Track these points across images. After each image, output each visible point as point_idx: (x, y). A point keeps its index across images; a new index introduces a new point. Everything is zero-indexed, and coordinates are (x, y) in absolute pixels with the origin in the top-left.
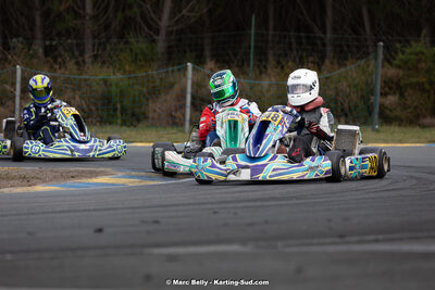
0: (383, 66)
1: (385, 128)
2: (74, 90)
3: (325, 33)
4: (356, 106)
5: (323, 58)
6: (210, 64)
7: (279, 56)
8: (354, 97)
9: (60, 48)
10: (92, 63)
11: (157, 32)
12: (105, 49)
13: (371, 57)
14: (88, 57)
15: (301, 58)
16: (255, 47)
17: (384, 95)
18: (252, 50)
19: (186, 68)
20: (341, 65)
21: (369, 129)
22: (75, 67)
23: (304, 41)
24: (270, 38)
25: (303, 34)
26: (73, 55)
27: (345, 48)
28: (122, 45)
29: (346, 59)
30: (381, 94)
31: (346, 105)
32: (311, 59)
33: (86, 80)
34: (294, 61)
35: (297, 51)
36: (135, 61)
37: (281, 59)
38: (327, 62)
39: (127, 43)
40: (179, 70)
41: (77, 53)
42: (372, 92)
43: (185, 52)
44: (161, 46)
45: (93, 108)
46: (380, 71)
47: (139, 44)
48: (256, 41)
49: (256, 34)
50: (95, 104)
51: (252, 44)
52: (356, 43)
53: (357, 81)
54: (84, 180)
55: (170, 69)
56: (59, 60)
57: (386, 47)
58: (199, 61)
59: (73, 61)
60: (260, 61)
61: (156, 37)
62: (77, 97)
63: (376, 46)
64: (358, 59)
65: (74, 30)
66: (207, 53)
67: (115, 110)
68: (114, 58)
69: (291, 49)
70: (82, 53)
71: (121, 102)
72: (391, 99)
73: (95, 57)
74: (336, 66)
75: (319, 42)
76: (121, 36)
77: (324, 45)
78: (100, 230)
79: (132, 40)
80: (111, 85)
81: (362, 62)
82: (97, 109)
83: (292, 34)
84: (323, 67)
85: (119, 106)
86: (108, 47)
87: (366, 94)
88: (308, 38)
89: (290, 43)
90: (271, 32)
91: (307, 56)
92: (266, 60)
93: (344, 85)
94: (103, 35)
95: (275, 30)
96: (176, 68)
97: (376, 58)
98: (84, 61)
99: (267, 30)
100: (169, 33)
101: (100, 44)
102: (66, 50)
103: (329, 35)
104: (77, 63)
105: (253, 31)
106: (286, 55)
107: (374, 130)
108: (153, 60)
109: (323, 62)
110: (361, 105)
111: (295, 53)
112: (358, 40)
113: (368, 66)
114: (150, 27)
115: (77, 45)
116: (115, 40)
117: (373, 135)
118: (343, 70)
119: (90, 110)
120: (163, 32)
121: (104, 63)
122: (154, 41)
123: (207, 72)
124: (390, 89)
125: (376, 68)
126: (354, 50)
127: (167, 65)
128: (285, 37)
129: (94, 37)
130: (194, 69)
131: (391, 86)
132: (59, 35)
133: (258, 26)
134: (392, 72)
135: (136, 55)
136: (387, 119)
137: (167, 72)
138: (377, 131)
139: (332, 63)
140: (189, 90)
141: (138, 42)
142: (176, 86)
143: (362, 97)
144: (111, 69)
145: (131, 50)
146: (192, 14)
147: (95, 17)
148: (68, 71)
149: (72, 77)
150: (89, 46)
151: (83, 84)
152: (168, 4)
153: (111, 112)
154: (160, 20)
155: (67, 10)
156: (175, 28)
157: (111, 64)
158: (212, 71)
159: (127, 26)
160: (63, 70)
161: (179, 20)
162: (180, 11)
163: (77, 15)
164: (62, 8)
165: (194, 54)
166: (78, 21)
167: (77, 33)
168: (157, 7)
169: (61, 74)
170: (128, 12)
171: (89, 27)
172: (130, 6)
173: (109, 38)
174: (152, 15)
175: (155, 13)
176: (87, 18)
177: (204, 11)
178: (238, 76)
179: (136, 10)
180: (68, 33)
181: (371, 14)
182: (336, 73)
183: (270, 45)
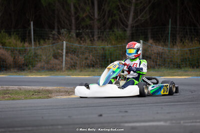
2: (89, 52)
6: (151, 41)
7: (182, 37)
9: (83, 34)
10: (98, 40)
11: (127, 26)
12: (103, 34)
14: (96, 38)
15: (192, 38)
18: (170, 35)
22: (90, 42)
23: (193, 30)
24: (178, 29)
25: (192, 28)
26: (89, 36)
28: (111, 32)
32: (196, 39)
33: (95, 48)
34: (189, 40)
36: (117, 39)
37: (183, 39)
39: (113, 31)
41: (91, 36)
43: (139, 35)
44: (128, 32)
45: (98, 60)
47: (119, 32)
48: (171, 31)
49: (171, 28)
50: (99, 59)
51: (170, 32)
56: (83, 39)
58: (146, 40)
59: (89, 39)
60: (173, 39)
61: (126, 29)
62: (91, 56)
65: (90, 25)
66: (149, 36)
68: (108, 38)
69: (187, 34)
70: (93, 36)
71: (110, 58)
73: (99, 38)
76: (111, 28)
78: (101, 115)
79: (115, 30)
80: (106, 50)
82: (100, 61)
83: (187, 27)
85: (109, 60)
86: (105, 33)
88: (195, 29)
89: (187, 32)
90: (178, 27)
91: (194, 38)
92: (176, 39)
94: (102, 28)
95: (180, 25)
98: (94, 40)
99: (176, 26)
100: (132, 27)
101: (101, 32)
102: (86, 35)
104: (91, 40)
105: (170, 26)
106: (185, 37)
108: (125, 39)
111: (189, 36)
114: (123, 24)
115: (91, 32)
116: (108, 30)
119: (97, 61)
120: (129, 27)
121: (103, 40)
122: (125, 31)
123: (149, 44)
128: (184, 29)
129: (99, 28)
130: (143, 43)
132: (83, 28)
133: (172, 24)
135: (118, 37)
141: (118, 31)
144: (106, 43)
145: (115, 35)
146: (142, 19)
147: (99, 20)
148: (87, 44)
149: (89, 46)
150: (96, 33)
151: (93, 50)
152: (132, 14)
153: (106, 62)
154: (128, 21)
155: (87, 17)
156: (135, 25)
157: (106, 41)
158: (151, 44)
159: (113, 24)
160: (84, 44)
161: (137, 21)
162: (137, 17)
163: (91, 19)
164: (84, 16)
165: (143, 36)
166: (92, 22)
167: (91, 27)
168: (127, 15)
169: (84, 45)
170: (114, 18)
171: (96, 24)
172: (115, 15)
173: (105, 29)
174: (125, 19)
175: (126, 18)
176: (95, 20)
177: (148, 17)
178: (163, 46)
179: (117, 17)
180: (87, 27)
183: (178, 32)
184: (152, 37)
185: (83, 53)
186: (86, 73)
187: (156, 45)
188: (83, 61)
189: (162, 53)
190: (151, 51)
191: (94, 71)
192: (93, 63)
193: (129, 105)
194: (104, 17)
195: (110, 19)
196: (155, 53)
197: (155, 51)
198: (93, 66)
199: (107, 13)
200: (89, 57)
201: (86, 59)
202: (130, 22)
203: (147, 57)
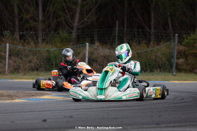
0: (178, 45)
1: (178, 74)
2: (33, 55)
3: (150, 29)
4: (165, 64)
5: (149, 41)
6: (97, 44)
7: (130, 40)
8: (164, 59)
9: (27, 36)
10: (42, 43)
11: (72, 28)
12: (48, 36)
13: (172, 41)
14: (40, 40)
15: (139, 41)
16: (118, 36)
17: (178, 58)
18: (117, 37)
19: (86, 45)
20: (158, 44)
21: (171, 74)
22: (34, 45)
23: (141, 33)
24: (125, 32)
25: (140, 30)
26: (33, 39)
27: (160, 37)
28: (56, 35)
29: (160, 42)
30: (177, 58)
31: (160, 63)
32: (144, 42)
33: (39, 51)
34: (136, 43)
35: (138, 38)
36: (62, 41)
37: (130, 41)
38: (152, 43)
39: (58, 33)
40: (83, 46)
41: (35, 38)
42: (172, 57)
43: (85, 38)
44: (74, 35)
46: (176, 47)
47: (64, 34)
48: (118, 33)
49: (119, 30)
50: (43, 62)
51: (117, 34)
52: (165, 34)
53: (165, 52)
54: (38, 97)
55: (78, 46)
56: (27, 41)
57: (179, 36)
58: (92, 42)
59: (33, 42)
60: (120, 42)
61: (72, 31)
62: (35, 59)
63: (174, 36)
64: (166, 42)
65: (34, 27)
66: (96, 38)
67: (52, 64)
68: (53, 41)
69: (134, 37)
70: (37, 38)
71: (55, 61)
72: (181, 61)
73: (43, 40)
74: (156, 45)
75: (147, 33)
76: (56, 30)
77: (150, 35)
78: (45, 121)
79: (61, 32)
80: (50, 53)
81: (168, 43)
82: (44, 64)
83: (135, 30)
84: (150, 45)
85: (54, 63)
86: (50, 35)
87: (169, 58)
88: (142, 32)
89: (134, 34)
90: (125, 29)
91: (142, 40)
93: (159, 54)
94: (47, 30)
95: (127, 28)
96: (81, 45)
97: (174, 41)
98: (38, 41)
99: (124, 28)
100: (78, 29)
101: (45, 34)
102: (30, 37)
103: (153, 31)
104: (35, 43)
105: (117, 29)
106: (132, 40)
107: (173, 75)
108: (70, 41)
109: (150, 43)
110: (167, 63)
111: (137, 39)
112: (166, 33)
113: (171, 45)
114: (69, 26)
115: (35, 34)
116: (53, 32)
117: (173, 77)
118: (159, 47)
119: (41, 65)
120: (75, 29)
121: (47, 43)
122: (71, 33)
123: (96, 47)
124: (181, 56)
125: (174, 45)
126: (164, 37)
127: (77, 44)
128: (132, 31)
129: (43, 31)
130: (89, 46)
131: (181, 54)
132: (27, 29)
133: (119, 26)
134: (181, 48)
135: (63, 39)
136: (179, 70)
137: (77, 47)
138: (175, 75)
139: (154, 44)
140: (87, 55)
141: (63, 33)
142: (81, 54)
143: (168, 59)
144: (51, 45)
145: (60, 37)
146: (88, 20)
147: (43, 22)
148: (31, 46)
149: (32, 49)
150: (40, 35)
151: (37, 52)
153: (51, 66)
154: (74, 22)
155: (31, 18)
156: (81, 27)
157: (51, 43)
158: (98, 46)
159: (58, 26)
160: (28, 46)
161: (82, 23)
162: (83, 19)
163: (35, 20)
164: (28, 17)
165: (90, 39)
166: (36, 23)
167: (35, 29)
168: (73, 17)
169: (27, 48)
170: (59, 19)
171: (41, 26)
172: (60, 16)
173: (50, 31)
174: (70, 20)
175: (72, 20)
176: (40, 22)
177: (95, 18)
178: (110, 49)
179: (63, 18)
180: (31, 29)
181: (172, 21)
182: (155, 48)
183: (125, 35)
184: (98, 40)
185: (27, 56)
186: (30, 77)
187: (102, 48)
188: (26, 64)
189: (109, 56)
190: (98, 54)
192: (37, 66)
193: (74, 109)
194: (49, 18)
195: (55, 21)
196: (101, 56)
197: (102, 54)
198: (37, 70)
200: (33, 60)
201: (30, 62)
202: (76, 23)
203: (93, 60)
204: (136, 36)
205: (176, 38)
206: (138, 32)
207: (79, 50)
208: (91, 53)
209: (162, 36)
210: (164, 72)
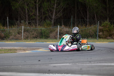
1: (99, 39)
2: (34, 31)
3: (87, 19)
4: (93, 35)
5: (86, 25)
6: (63, 26)
8: (93, 33)
9: (32, 23)
10: (38, 26)
11: (52, 19)
13: (97, 24)
15: (82, 24)
17: (99, 32)
19: (58, 27)
20: (90, 26)
21: (96, 39)
28: (45, 22)
29: (91, 25)
31: (91, 35)
32: (84, 25)
33: (37, 29)
38: (87, 25)
39: (45, 21)
41: (35, 24)
42: (97, 32)
43: (58, 23)
44: (53, 22)
46: (99, 27)
47: (48, 22)
49: (73, 20)
51: (72, 22)
53: (94, 29)
54: (36, 50)
55: (55, 27)
56: (31, 25)
58: (61, 25)
59: (34, 25)
62: (35, 33)
66: (62, 23)
67: (43, 35)
68: (43, 25)
70: (36, 24)
71: (44, 34)
72: (101, 33)
73: (39, 24)
75: (86, 21)
76: (44, 20)
77: (87, 22)
78: (40, 61)
79: (47, 21)
80: (42, 30)
81: (95, 25)
85: (44, 35)
86: (42, 22)
88: (83, 20)
89: (80, 21)
90: (76, 19)
92: (75, 25)
93: (91, 30)
94: (41, 20)
95: (77, 19)
96: (56, 27)
99: (75, 19)
100: (54, 19)
101: (40, 22)
103: (88, 20)
104: (35, 26)
105: (72, 19)
106: (79, 24)
108: (51, 25)
112: (94, 21)
113: (96, 26)
114: (50, 18)
115: (35, 22)
116: (43, 21)
117: (97, 41)
118: (91, 27)
119: (38, 35)
120: (53, 19)
121: (41, 26)
122: (51, 21)
124: (101, 31)
125: (98, 26)
126: (93, 23)
127: (54, 26)
129: (39, 20)
131: (101, 30)
132: (31, 20)
134: (101, 28)
135: (48, 24)
136: (100, 37)
138: (98, 40)
139: (88, 26)
140: (59, 31)
142: (56, 31)
143: (95, 33)
146: (59, 15)
147: (39, 16)
148: (33, 27)
150: (38, 22)
152: (54, 13)
154: (52, 16)
155: (33, 14)
159: (46, 18)
161: (57, 17)
162: (57, 15)
163: (35, 16)
164: (32, 14)
165: (60, 24)
166: (35, 17)
167: (35, 19)
168: (52, 14)
169: (32, 28)
170: (46, 15)
171: (38, 18)
172: (46, 14)
175: (51, 15)
176: (37, 16)
177: (62, 15)
178: (69, 28)
179: (47, 15)
180: (33, 19)
181: (97, 16)
182: (89, 28)
183: (76, 22)
184: (63, 24)
185: (31, 32)
186: (33, 41)
187: (65, 28)
188: (31, 35)
189: (68, 31)
190: (63, 30)
191: (36, 40)
192: (36, 36)
194: (41, 14)
195: (44, 16)
197: (65, 31)
198: (36, 38)
199: (43, 13)
201: (33, 34)
202: (53, 17)
203: (61, 33)
204: (80, 22)
205: (99, 23)
206: (81, 20)
207: (55, 29)
208: (60, 30)
209: (92, 22)
210: (93, 38)
